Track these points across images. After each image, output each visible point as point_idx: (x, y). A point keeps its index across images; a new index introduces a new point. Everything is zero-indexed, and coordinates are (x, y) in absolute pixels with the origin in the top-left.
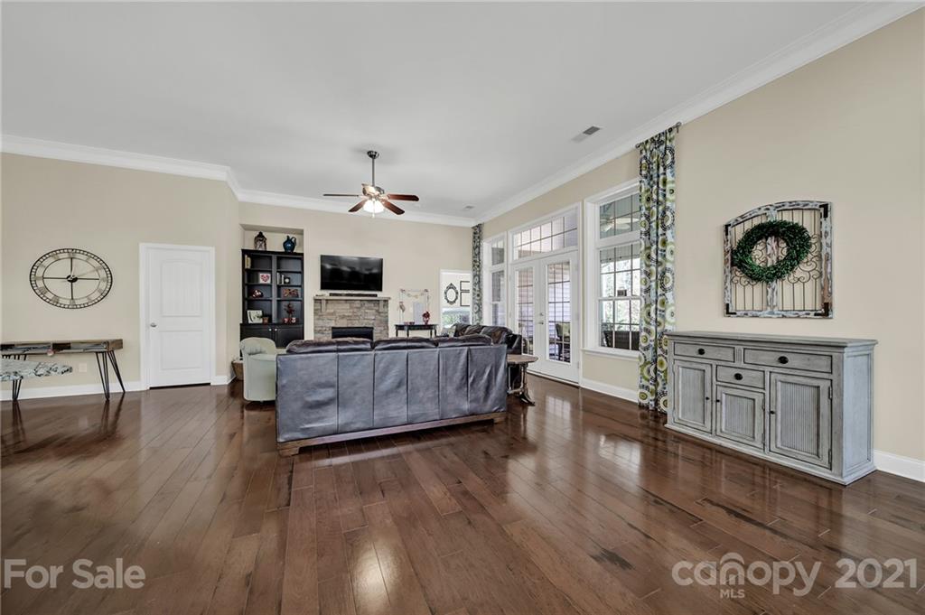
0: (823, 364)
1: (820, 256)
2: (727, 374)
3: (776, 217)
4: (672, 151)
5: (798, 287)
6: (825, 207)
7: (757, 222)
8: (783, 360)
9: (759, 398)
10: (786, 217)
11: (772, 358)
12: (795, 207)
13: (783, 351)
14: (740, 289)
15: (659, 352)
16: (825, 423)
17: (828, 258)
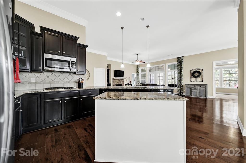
0: (205, 87)
1: (202, 75)
2: (194, 89)
3: (197, 70)
4: (183, 60)
5: (200, 78)
6: (203, 70)
7: (195, 70)
8: (200, 86)
9: (198, 91)
10: (198, 70)
11: (199, 86)
12: (199, 69)
13: (200, 85)
14: (192, 78)
15: (181, 87)
16: (205, 93)
17: (203, 75)
